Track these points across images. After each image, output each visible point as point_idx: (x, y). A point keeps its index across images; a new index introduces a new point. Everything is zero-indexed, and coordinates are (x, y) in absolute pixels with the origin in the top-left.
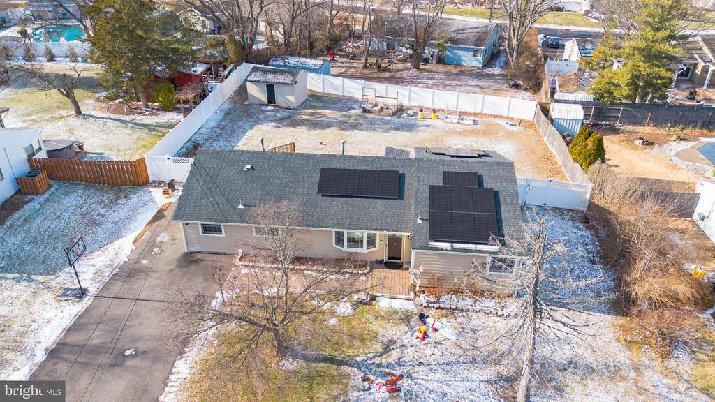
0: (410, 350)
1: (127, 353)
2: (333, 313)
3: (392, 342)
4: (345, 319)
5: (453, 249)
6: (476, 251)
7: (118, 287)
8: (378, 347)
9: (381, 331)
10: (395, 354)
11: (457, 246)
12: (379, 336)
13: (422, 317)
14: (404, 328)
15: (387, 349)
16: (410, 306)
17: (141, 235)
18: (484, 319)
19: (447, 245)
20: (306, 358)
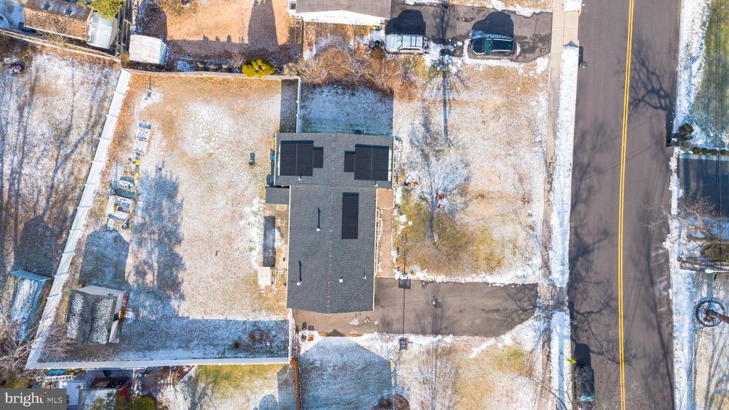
0: (424, 190)
1: (434, 303)
2: (406, 223)
3: (420, 197)
4: (409, 218)
5: (392, 170)
6: (392, 159)
7: (396, 326)
8: (424, 203)
9: (415, 201)
10: (427, 196)
11: (390, 168)
12: (418, 202)
13: (406, 184)
14: (412, 193)
15: (424, 199)
16: (400, 189)
17: (354, 335)
18: (403, 158)
19: (390, 173)
20: (432, 232)
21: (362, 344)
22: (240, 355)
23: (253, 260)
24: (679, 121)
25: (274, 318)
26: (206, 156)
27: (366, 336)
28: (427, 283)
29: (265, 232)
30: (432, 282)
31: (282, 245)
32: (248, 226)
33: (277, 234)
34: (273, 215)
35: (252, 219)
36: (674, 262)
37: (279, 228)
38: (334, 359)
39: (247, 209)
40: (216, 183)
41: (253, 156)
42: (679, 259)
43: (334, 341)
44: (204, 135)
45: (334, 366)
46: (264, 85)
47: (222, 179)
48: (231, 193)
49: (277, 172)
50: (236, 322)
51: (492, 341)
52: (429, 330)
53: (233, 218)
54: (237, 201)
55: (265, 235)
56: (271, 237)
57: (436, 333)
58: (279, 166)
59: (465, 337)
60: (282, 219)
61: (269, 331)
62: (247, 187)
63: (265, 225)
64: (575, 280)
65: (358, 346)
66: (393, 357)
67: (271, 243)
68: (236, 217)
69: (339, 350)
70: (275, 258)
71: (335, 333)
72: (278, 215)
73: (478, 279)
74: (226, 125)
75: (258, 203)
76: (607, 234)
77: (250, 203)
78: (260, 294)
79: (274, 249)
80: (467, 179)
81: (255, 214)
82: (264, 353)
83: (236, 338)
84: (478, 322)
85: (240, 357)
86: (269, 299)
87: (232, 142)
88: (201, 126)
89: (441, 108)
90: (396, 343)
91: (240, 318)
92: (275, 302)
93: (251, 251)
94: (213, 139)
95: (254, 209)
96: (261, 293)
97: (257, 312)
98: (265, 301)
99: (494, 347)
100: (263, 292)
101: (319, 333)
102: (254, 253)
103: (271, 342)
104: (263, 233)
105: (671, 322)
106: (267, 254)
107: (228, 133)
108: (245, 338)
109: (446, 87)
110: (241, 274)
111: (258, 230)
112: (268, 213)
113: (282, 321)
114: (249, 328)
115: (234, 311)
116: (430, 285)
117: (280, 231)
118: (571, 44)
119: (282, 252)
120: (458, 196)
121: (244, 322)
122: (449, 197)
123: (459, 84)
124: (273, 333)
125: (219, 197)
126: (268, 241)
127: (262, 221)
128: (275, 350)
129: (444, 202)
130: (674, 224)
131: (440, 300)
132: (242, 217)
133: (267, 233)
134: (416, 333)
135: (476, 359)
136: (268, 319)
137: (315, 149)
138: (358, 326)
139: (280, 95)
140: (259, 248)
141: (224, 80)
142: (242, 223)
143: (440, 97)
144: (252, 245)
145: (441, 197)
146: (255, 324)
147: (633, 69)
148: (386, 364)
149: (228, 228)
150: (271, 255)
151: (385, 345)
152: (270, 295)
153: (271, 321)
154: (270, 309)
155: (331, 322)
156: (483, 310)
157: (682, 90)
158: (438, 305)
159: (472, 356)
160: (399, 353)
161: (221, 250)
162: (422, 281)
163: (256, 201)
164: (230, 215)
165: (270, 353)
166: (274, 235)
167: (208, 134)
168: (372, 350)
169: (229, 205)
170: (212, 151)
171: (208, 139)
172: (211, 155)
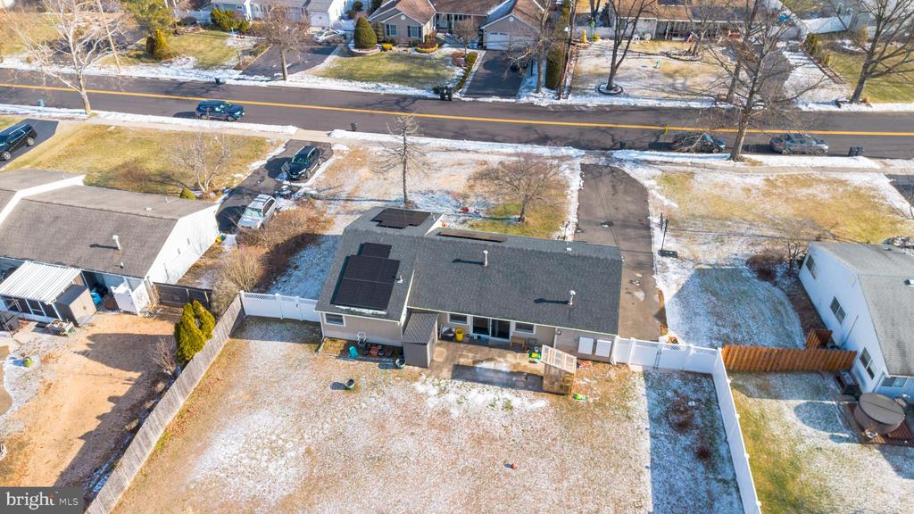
1: (607, 226)
8: (470, 222)
10: (461, 219)
17: (661, 298)
21: (675, 292)
22: (723, 451)
23: (529, 407)
24: (430, 95)
25: (641, 388)
26: (308, 460)
27: (660, 285)
28: (578, 228)
29: (479, 382)
30: (577, 225)
31: (506, 361)
32: (464, 405)
33: (485, 365)
34: (451, 367)
35: (451, 397)
36: (559, 102)
37: (475, 362)
38: (704, 324)
39: (432, 403)
40: (367, 449)
41: (336, 386)
42: (559, 99)
43: (672, 318)
44: (265, 458)
45: (717, 325)
46: (224, 360)
47: (363, 438)
48: (394, 426)
49: (380, 316)
50: (655, 450)
51: (653, 192)
52: (644, 232)
53: (444, 428)
54: (411, 418)
55: (484, 382)
56: (488, 374)
57: (648, 227)
58: (371, 311)
59: (651, 209)
60: (461, 356)
61: (668, 400)
62: (391, 398)
63: (467, 380)
64: (577, 145)
65: (679, 295)
66: (690, 265)
67: (501, 375)
68: (442, 421)
69: (689, 315)
70: (529, 374)
71: (661, 316)
72: (453, 360)
73: (576, 195)
74: (264, 421)
75: (426, 386)
76: (529, 128)
77: (420, 397)
78: (597, 405)
79: (512, 373)
80: (448, 193)
81: (443, 391)
82: (713, 413)
83: (688, 456)
84: (629, 199)
85: (729, 451)
86: (605, 393)
87: (300, 415)
88: (246, 461)
89: (354, 203)
90: (668, 260)
91: (646, 444)
92: (610, 384)
93: (511, 408)
94: (280, 442)
95: (434, 391)
96: (594, 402)
97: (630, 414)
98: (609, 400)
99: (660, 192)
100: (591, 400)
101: (662, 335)
102: (516, 402)
103: (687, 399)
104: (480, 385)
105: (621, 106)
106: (521, 384)
107: (281, 418)
108: (685, 440)
109: (332, 198)
110: (556, 430)
111: (474, 392)
112: (446, 373)
113: (646, 380)
114: (663, 430)
115: (632, 452)
116: (580, 226)
117: (482, 361)
118: (329, 135)
119: (519, 364)
120: (468, 200)
121: (653, 436)
122: (467, 206)
123: (332, 191)
124: (669, 394)
125: (398, 447)
126: (496, 380)
127: (459, 383)
128: (703, 396)
129: (472, 210)
130: (524, 100)
131: (603, 221)
132: (445, 413)
133: (481, 379)
134: (650, 243)
135: (679, 203)
136: (645, 399)
137: (360, 253)
138: (645, 292)
139: (252, 342)
140: (507, 394)
141: (181, 416)
142: (456, 413)
143: (342, 202)
144: (500, 404)
145: (466, 210)
146: (655, 420)
147: (372, 109)
148: (701, 273)
149: (461, 437)
150: (523, 378)
151: (671, 270)
152: (598, 390)
153: (647, 395)
154: (624, 393)
155: (641, 319)
156: (613, 195)
157: (404, 92)
158: (610, 224)
159: (675, 205)
160: (683, 260)
161: (504, 455)
162: (576, 232)
163: (419, 387)
164: (435, 431)
165: (710, 402)
166: (488, 370)
167: (266, 451)
168: (683, 282)
169: (418, 430)
170: (302, 449)
171: (276, 451)
172: (308, 452)
